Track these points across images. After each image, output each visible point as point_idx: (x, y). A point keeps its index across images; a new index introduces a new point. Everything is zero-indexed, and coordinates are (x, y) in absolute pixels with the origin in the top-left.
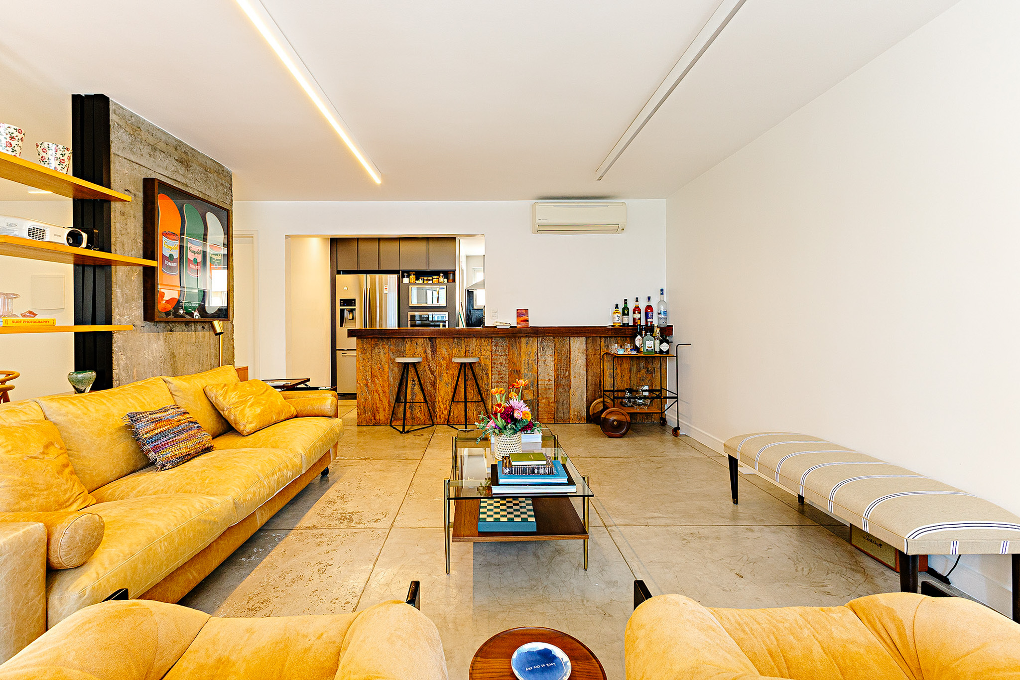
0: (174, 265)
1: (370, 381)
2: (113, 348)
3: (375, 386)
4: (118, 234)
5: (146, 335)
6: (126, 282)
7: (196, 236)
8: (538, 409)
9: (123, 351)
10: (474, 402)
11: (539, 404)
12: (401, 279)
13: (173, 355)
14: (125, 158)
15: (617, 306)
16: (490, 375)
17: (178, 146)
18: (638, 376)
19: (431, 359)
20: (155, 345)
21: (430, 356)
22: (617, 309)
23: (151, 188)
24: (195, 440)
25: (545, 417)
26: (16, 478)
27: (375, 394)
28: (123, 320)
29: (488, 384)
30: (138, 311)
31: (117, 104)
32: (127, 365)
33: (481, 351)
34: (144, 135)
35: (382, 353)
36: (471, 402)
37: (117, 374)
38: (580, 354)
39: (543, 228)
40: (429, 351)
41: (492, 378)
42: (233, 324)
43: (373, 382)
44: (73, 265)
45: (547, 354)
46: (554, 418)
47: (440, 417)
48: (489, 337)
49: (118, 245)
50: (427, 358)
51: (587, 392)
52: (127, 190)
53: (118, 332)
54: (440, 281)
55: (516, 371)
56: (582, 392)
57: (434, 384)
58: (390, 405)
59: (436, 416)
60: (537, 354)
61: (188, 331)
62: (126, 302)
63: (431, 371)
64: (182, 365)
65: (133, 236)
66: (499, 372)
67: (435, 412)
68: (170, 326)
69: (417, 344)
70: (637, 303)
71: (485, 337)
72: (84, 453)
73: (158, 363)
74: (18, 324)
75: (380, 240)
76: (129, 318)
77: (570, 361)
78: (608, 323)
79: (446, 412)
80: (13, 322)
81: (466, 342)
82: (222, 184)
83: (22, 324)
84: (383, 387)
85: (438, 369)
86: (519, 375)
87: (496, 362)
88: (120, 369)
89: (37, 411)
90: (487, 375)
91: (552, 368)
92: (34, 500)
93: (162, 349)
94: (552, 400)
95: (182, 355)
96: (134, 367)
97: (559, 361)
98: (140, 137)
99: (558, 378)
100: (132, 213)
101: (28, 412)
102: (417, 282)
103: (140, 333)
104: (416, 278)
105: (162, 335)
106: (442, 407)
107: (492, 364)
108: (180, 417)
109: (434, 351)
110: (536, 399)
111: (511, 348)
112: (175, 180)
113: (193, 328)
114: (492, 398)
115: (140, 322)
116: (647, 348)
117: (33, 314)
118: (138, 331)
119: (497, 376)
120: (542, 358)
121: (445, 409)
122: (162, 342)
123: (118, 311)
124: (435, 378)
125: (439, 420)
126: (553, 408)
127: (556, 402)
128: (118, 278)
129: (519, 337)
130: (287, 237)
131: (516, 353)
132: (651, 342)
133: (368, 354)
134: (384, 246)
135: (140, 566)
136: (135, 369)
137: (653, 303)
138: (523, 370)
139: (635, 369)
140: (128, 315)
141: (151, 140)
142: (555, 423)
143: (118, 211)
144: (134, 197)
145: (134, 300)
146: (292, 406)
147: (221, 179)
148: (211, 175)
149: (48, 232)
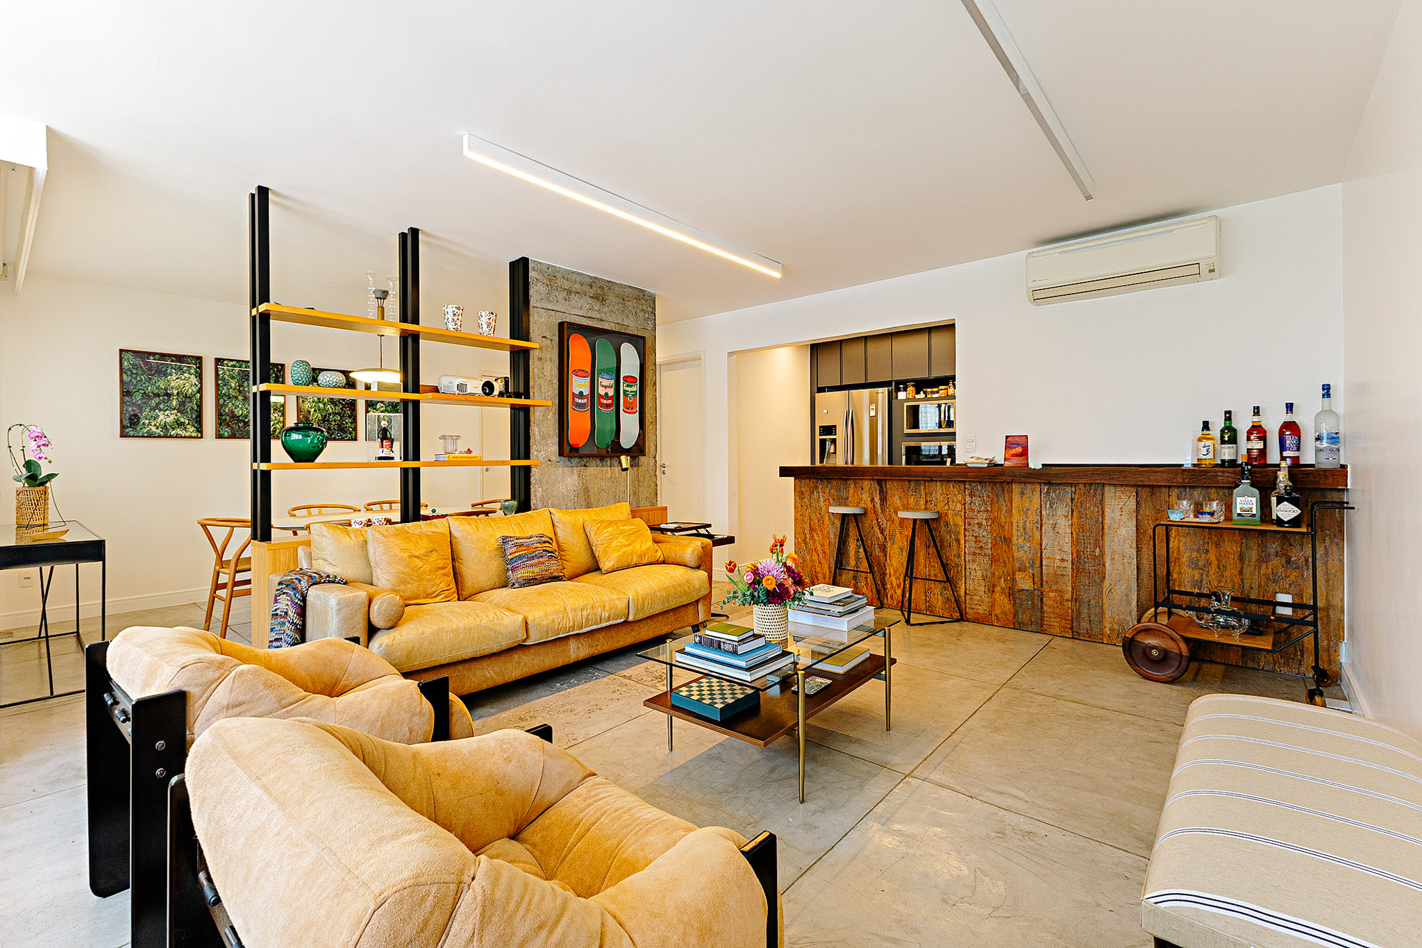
0: (585, 401)
1: (808, 536)
2: (531, 481)
3: (813, 543)
4: (536, 378)
5: (560, 469)
6: (542, 421)
7: (608, 372)
8: (1042, 607)
9: (540, 483)
10: (938, 581)
11: (1045, 599)
12: (894, 394)
13: (587, 490)
14: (543, 308)
15: (1206, 426)
16: (962, 542)
17: (593, 282)
18: (1263, 572)
19: (880, 511)
20: (569, 479)
21: (878, 506)
22: (1205, 432)
23: (566, 330)
24: (543, 567)
25: (1056, 624)
26: (401, 568)
27: (814, 554)
28: (540, 455)
29: (959, 556)
30: (553, 447)
31: (535, 261)
32: (543, 497)
33: (948, 502)
34: (560, 282)
35: (822, 499)
36: (934, 580)
37: (534, 504)
38: (1125, 518)
39: (1040, 296)
40: (877, 500)
41: (965, 547)
42: (657, 459)
43: (812, 537)
44: (509, 409)
45: (1059, 513)
46: (1072, 629)
47: (892, 597)
48: (960, 482)
49: (535, 388)
50: (874, 510)
51: (1138, 591)
52: (544, 337)
53: (536, 466)
54: (949, 394)
55: (1005, 538)
56: (1129, 588)
57: (883, 549)
58: (830, 572)
59: (887, 595)
60: (1041, 512)
61: (603, 466)
62: (543, 439)
63: (880, 529)
64: (596, 500)
65: (549, 378)
66: (976, 537)
67: (885, 589)
68: (585, 461)
69: (862, 489)
70: (1256, 419)
71: (955, 481)
72: (470, 564)
73: (572, 497)
74: (456, 459)
75: (866, 339)
76: (546, 453)
77: (1103, 528)
78: (1188, 461)
79: (899, 592)
80: (453, 458)
81: (927, 487)
82: (643, 310)
83: (459, 459)
84: (822, 545)
85: (888, 526)
86: (1009, 546)
87: (972, 522)
88: (537, 500)
89: (444, 526)
90: (958, 541)
91: (1068, 539)
92: (409, 586)
93: (576, 483)
94: (1068, 596)
95: (596, 491)
96: (549, 499)
97: (1082, 528)
98: (556, 285)
99: (1079, 557)
100: (549, 356)
101: (439, 526)
102: (917, 396)
103: (556, 467)
104: (916, 390)
105: (575, 470)
106: (894, 584)
107: (965, 524)
108: (539, 545)
109: (884, 500)
110: (1038, 590)
111: (995, 500)
112: (590, 317)
113: (608, 463)
114: (965, 578)
115: (555, 457)
116: (1239, 511)
117: (469, 451)
118: (554, 466)
119: (973, 544)
120: (1049, 519)
121: (899, 586)
122: (576, 477)
123: (536, 447)
124: (885, 539)
125: (890, 602)
126: (1070, 611)
127: (1075, 599)
128: (536, 418)
129: (1008, 483)
130: (731, 354)
131: (1004, 508)
132: (1250, 499)
133: (806, 499)
134: (872, 347)
135: (426, 643)
136: (551, 501)
137: (1303, 418)
138: (1015, 538)
139: (1253, 555)
140: (544, 451)
141: (566, 285)
142: (1073, 638)
143: (536, 358)
144: (550, 342)
145: (550, 437)
146: (659, 550)
147: (642, 305)
148: (630, 304)
149: (468, 386)
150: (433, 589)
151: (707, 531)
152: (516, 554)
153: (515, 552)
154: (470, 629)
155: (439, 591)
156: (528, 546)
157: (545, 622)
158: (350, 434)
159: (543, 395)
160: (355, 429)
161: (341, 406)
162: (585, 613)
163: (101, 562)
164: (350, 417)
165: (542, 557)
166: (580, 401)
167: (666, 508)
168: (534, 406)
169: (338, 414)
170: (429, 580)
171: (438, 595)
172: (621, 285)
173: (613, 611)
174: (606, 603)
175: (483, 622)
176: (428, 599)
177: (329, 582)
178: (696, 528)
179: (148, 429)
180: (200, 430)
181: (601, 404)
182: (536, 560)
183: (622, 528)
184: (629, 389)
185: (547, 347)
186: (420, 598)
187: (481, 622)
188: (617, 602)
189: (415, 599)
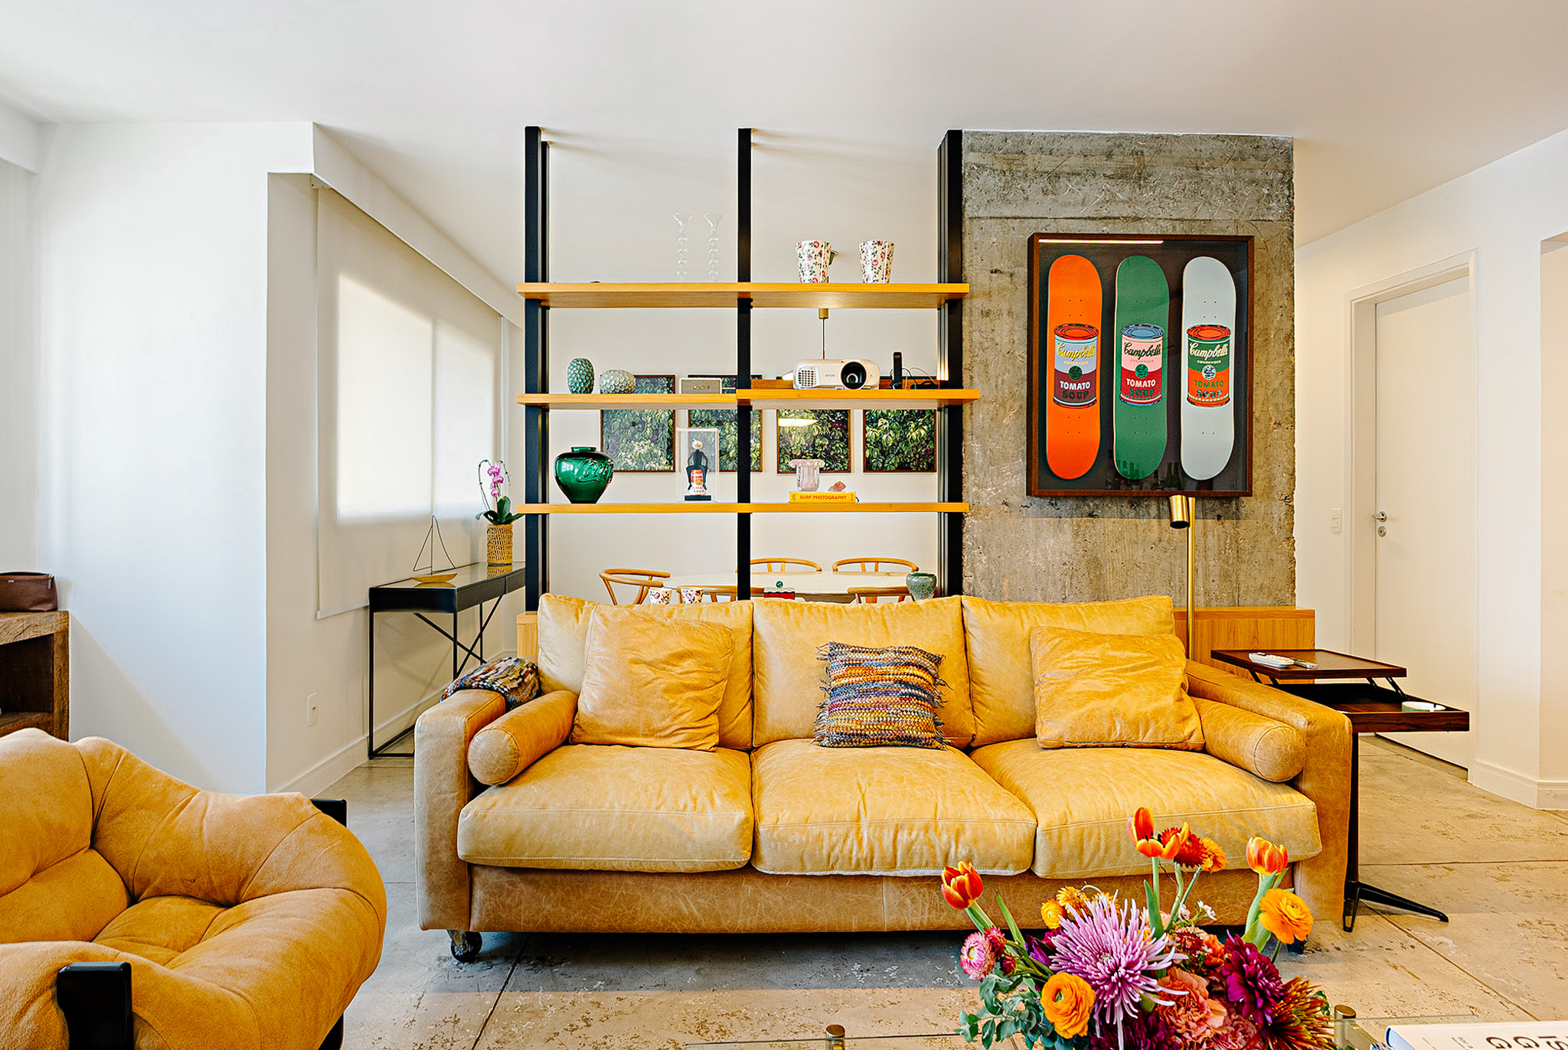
0: (1087, 385)
2: (963, 541)
4: (977, 350)
5: (1031, 522)
6: (991, 429)
7: (1147, 321)
9: (984, 547)
13: (1095, 564)
14: (991, 218)
17: (1114, 146)
20: (1052, 541)
24: (884, 716)
28: (983, 494)
30: (1014, 477)
31: (976, 133)
32: (989, 571)
34: (1031, 161)
37: (970, 585)
49: (974, 371)
52: (995, 271)
53: (975, 514)
62: (991, 464)
65: (1006, 348)
68: (1089, 506)
73: (1058, 575)
74: (806, 500)
76: (996, 490)
80: (802, 497)
82: (1255, 181)
83: (812, 500)
88: (975, 577)
89: (743, 613)
93: (1069, 549)
95: (1118, 566)
96: (1004, 576)
98: (1023, 169)
100: (1005, 306)
103: (1019, 517)
105: (1068, 524)
108: (892, 669)
112: (1104, 218)
113: (1153, 510)
115: (1019, 497)
118: (1015, 514)
122: (1067, 536)
123: (975, 479)
128: (976, 425)
136: (1007, 581)
140: (993, 485)
141: (1047, 163)
143: (976, 313)
144: (1009, 279)
145: (1006, 459)
146: (1195, 719)
147: (1251, 170)
148: (1217, 173)
149: (817, 373)
150: (667, 722)
151: (1393, 684)
152: (843, 681)
153: (842, 677)
154: (632, 818)
155: (674, 728)
156: (869, 668)
157: (797, 837)
158: (842, 463)
159: (993, 381)
160: (848, 456)
161: (830, 426)
162: (903, 837)
163: (453, 614)
164: (841, 440)
165: (886, 693)
166: (1073, 387)
167: (1311, 615)
168: (971, 401)
169: (826, 436)
170: (661, 707)
171: (672, 735)
172: (1190, 139)
173: (981, 845)
174: (967, 826)
175: (662, 809)
176: (651, 739)
177: (485, 688)
178: (1370, 674)
179: (624, 462)
180: (671, 461)
181: (1125, 389)
182: (874, 699)
183: (1111, 653)
184: (1204, 353)
185: (1001, 290)
186: (637, 735)
187: (658, 808)
188: (997, 828)
189: (628, 734)
